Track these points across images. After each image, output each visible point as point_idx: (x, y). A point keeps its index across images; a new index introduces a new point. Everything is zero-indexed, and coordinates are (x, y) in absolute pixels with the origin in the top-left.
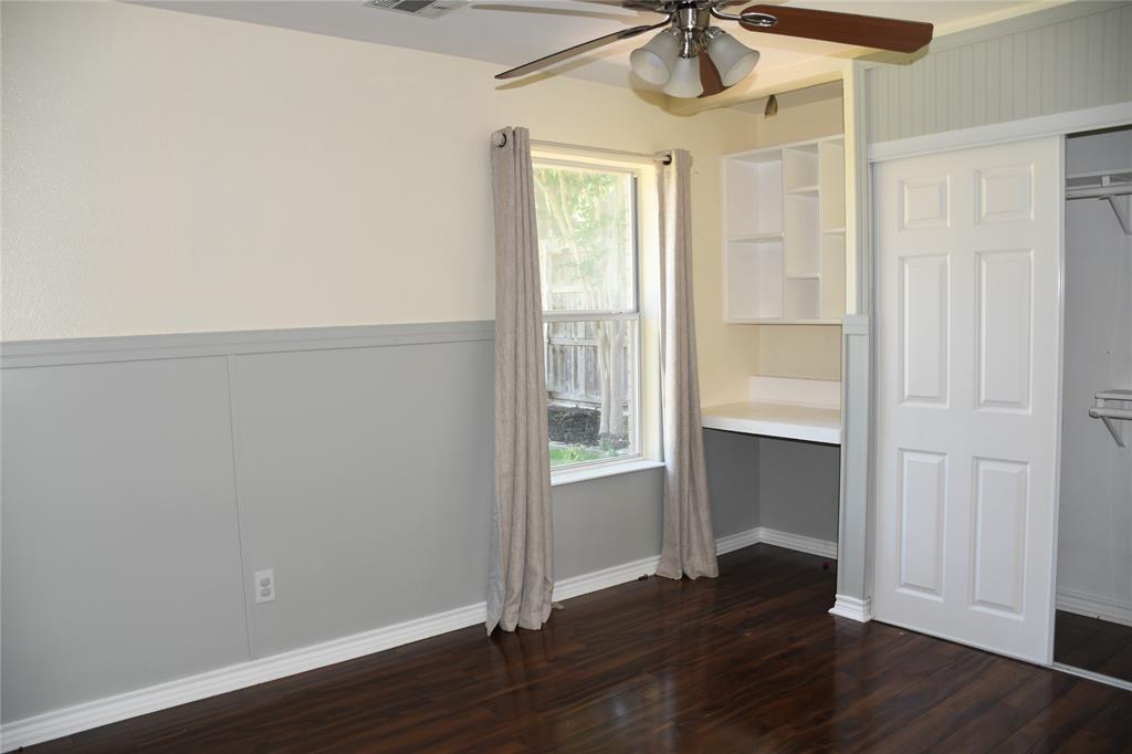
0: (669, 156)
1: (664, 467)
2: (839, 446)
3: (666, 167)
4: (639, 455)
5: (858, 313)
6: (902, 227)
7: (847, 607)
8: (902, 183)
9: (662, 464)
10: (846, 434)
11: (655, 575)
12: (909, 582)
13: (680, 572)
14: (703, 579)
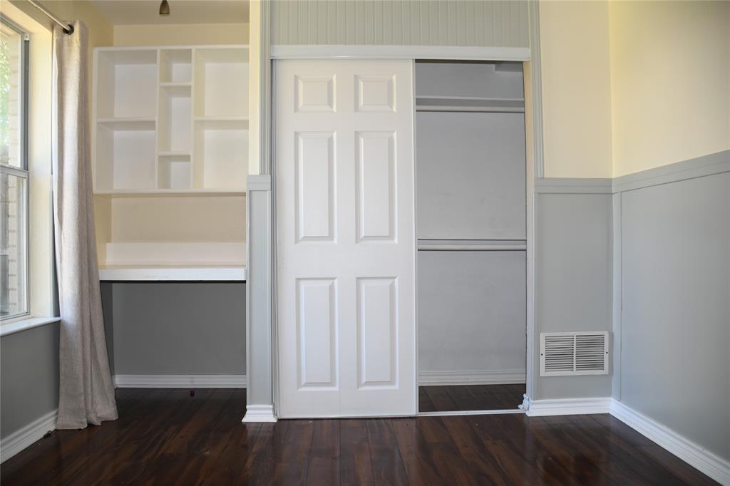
0: (72, 28)
1: (59, 321)
2: (244, 282)
3: (66, 36)
4: (28, 313)
5: (261, 174)
6: (296, 109)
7: (257, 414)
8: (296, 78)
9: (57, 319)
10: (250, 272)
11: (55, 430)
12: (308, 382)
13: (85, 420)
14: (106, 423)
